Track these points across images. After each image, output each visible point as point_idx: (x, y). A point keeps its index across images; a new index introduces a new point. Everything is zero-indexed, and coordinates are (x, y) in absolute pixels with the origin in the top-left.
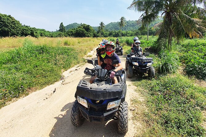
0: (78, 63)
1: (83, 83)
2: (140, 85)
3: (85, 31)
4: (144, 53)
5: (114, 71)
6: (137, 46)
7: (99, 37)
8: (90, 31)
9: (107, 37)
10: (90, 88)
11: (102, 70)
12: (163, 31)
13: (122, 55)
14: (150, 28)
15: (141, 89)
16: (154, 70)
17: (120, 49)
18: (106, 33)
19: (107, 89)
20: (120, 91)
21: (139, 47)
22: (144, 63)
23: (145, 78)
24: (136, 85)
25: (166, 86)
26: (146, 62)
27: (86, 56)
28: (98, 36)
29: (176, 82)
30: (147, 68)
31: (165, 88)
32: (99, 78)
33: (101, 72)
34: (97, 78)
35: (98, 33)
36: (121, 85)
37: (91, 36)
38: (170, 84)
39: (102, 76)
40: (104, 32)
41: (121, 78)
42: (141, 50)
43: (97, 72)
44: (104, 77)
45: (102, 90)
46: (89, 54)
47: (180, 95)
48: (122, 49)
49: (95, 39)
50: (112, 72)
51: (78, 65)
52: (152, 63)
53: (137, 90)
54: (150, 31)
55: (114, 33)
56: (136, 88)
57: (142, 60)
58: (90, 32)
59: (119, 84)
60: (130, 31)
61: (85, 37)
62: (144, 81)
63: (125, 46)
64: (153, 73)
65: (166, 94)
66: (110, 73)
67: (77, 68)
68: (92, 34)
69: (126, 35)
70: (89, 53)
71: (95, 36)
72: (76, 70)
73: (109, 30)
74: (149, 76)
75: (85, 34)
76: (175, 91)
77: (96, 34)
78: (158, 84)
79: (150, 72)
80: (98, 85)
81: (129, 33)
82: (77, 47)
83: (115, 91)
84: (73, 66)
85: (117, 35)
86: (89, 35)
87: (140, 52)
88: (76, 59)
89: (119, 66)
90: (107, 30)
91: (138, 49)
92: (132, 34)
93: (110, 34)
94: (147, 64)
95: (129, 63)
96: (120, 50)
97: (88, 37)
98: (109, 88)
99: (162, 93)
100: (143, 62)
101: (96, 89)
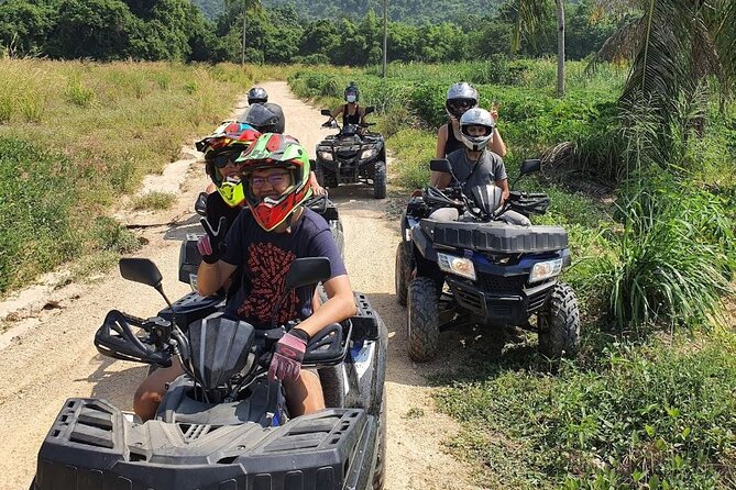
0: (69, 252)
1: (83, 420)
2: (480, 411)
3: (129, 16)
4: (512, 197)
5: (301, 334)
6: (470, 145)
7: (228, 58)
8: (162, 19)
9: (287, 61)
10: (134, 456)
11: (217, 329)
12: (652, 38)
13: (379, 194)
14: (580, 11)
15: (486, 436)
16: (572, 305)
17: (367, 154)
18: (281, 36)
19: (244, 460)
20: (325, 464)
21: (481, 152)
22: (514, 259)
23: (520, 359)
24: (460, 406)
25: (638, 414)
26: (525, 256)
27: (126, 199)
28: (222, 56)
29: (696, 386)
30: (529, 292)
31: (630, 428)
32: (196, 377)
33: (213, 340)
34: (184, 381)
35: (223, 30)
36: (337, 424)
37: (171, 50)
38: (660, 402)
39: (217, 365)
40: (265, 26)
41: (352, 373)
42: (497, 170)
43: (182, 336)
44: (228, 377)
45: (212, 463)
46: (150, 185)
47: (719, 468)
48: (381, 156)
49: (201, 71)
50: (286, 340)
51: (65, 272)
52: (560, 262)
53: (460, 441)
54: (577, 26)
55: (337, 40)
56: (454, 427)
57: (497, 239)
58: (166, 23)
59: (327, 421)
60: (447, 26)
61: (123, 57)
62: (508, 379)
63: (404, 134)
64: (566, 327)
65: (634, 466)
66: (271, 346)
67: (56, 297)
68: (178, 35)
69: (419, 51)
70: (149, 178)
71: (200, 52)
72: (49, 306)
73: (305, 14)
74: (544, 348)
75: (124, 35)
76: (687, 447)
77: (209, 37)
78: (594, 401)
79: (550, 323)
80: (185, 428)
81: (437, 40)
82: (61, 132)
83: (293, 466)
84: (29, 279)
85: (352, 54)
86: (160, 45)
87: (490, 188)
88: (54, 227)
89: (331, 293)
90: (288, 14)
91: (477, 166)
92: (457, 45)
93: (311, 45)
94: (529, 269)
95: (417, 264)
96: (370, 162)
97: (152, 55)
98: (259, 452)
99: (611, 460)
100: (505, 255)
101: (168, 459)
